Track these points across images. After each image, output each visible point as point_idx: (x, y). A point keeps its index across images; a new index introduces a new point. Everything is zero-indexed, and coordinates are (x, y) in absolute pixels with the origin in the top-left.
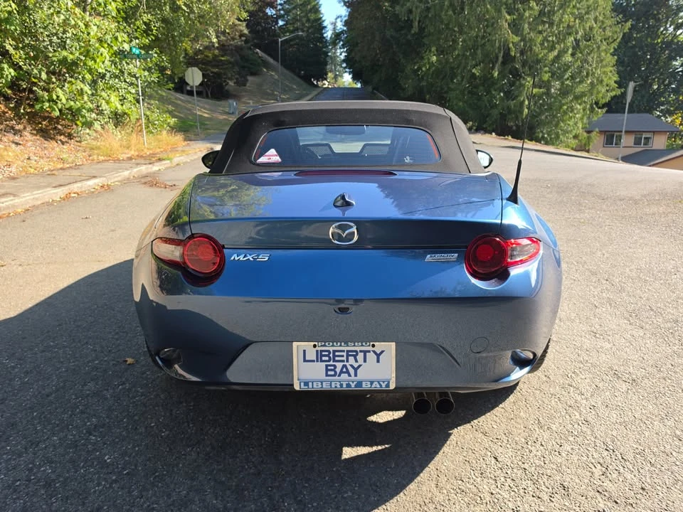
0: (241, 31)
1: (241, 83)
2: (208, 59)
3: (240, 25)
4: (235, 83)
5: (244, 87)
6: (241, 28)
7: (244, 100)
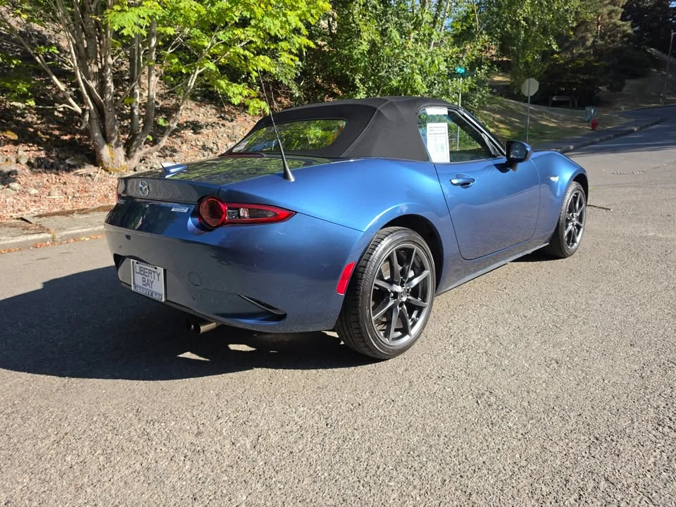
0: (624, 31)
1: (616, 88)
2: (580, 66)
3: (623, 25)
4: (608, 88)
5: (620, 92)
6: (625, 28)
7: (616, 106)
